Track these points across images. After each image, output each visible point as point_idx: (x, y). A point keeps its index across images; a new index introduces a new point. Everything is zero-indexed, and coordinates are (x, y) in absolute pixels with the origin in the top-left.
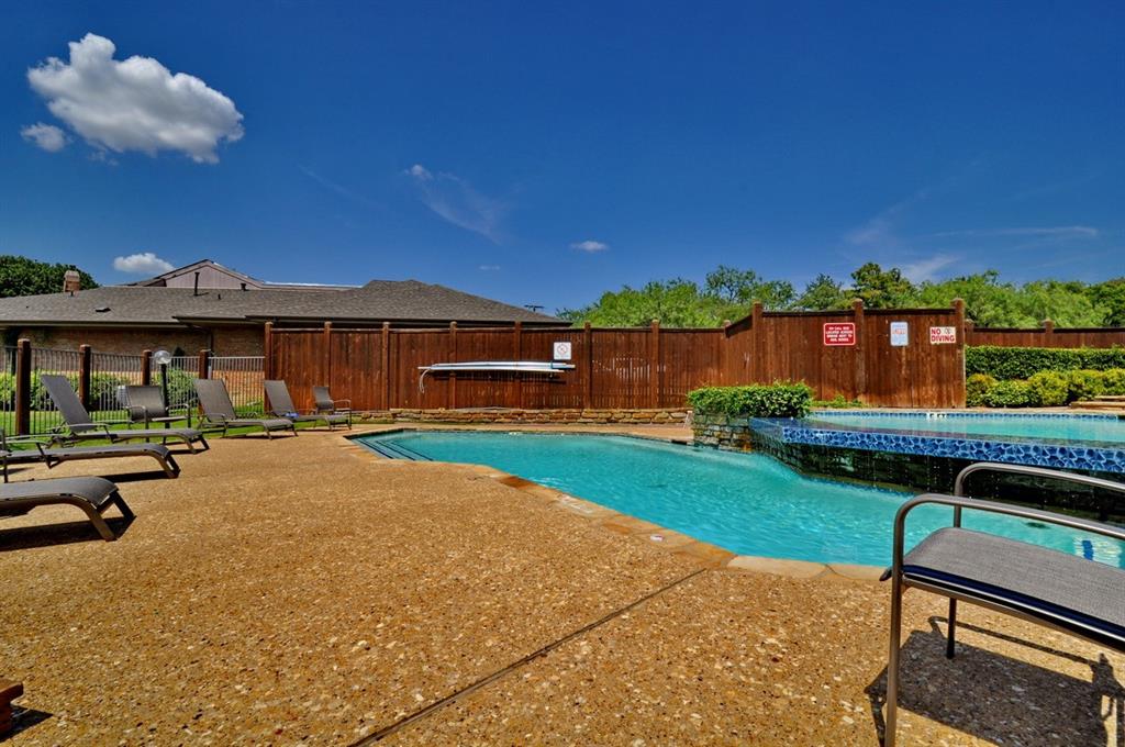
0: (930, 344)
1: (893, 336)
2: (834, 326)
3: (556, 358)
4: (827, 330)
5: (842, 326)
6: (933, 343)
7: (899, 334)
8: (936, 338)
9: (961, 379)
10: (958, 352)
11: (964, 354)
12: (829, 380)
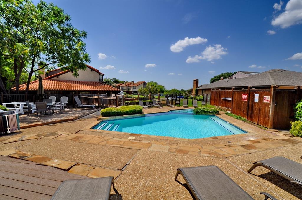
0: (263, 102)
1: (255, 98)
5: (245, 95)
9: (269, 117)
10: (269, 106)
11: (271, 107)
12: (242, 110)
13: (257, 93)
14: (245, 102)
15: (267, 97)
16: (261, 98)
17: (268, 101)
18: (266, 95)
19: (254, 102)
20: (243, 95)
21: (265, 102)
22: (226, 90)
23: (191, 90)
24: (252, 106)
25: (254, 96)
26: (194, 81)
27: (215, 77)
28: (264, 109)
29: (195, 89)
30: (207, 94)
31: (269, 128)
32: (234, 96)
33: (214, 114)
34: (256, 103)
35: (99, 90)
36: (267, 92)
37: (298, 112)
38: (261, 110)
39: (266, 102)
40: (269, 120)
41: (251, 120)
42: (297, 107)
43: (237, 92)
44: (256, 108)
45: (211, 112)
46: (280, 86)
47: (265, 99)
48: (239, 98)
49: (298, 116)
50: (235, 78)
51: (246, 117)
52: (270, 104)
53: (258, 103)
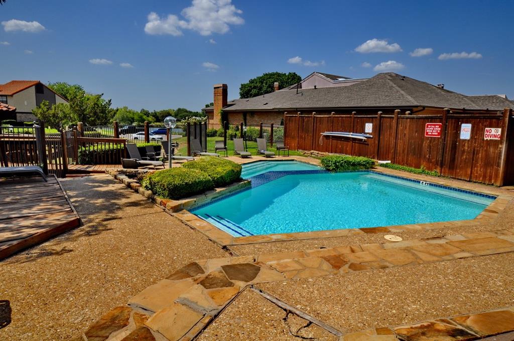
1: (462, 133)
2: (431, 125)
3: (366, 131)
4: (427, 127)
5: (435, 125)
6: (485, 139)
7: (466, 132)
8: (488, 136)
9: (499, 166)
10: (500, 146)
11: (503, 147)
12: (425, 157)
13: (467, 122)
14: (432, 140)
15: (493, 130)
16: (477, 132)
17: (495, 136)
18: (490, 126)
19: (460, 140)
20: (428, 125)
21: (489, 139)
23: (208, 113)
24: (454, 147)
25: (458, 129)
26: (215, 88)
27: (252, 82)
28: (486, 151)
29: (220, 111)
31: (498, 184)
32: (400, 128)
33: (368, 168)
34: (465, 140)
36: (494, 120)
38: (478, 153)
39: (492, 138)
40: (497, 171)
41: (451, 173)
43: (409, 120)
44: (463, 152)
45: (364, 165)
46: (426, 108)
47: (488, 133)
48: (416, 132)
50: (315, 86)
51: (439, 168)
52: (501, 142)
53: (469, 140)
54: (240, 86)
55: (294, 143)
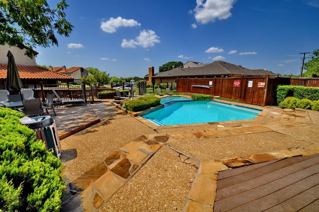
0: (258, 87)
3: (210, 85)
5: (238, 82)
7: (250, 84)
8: (259, 86)
9: (263, 98)
10: (264, 90)
11: (266, 90)
12: (234, 95)
13: (251, 80)
14: (236, 87)
15: (262, 83)
16: (255, 84)
17: (262, 86)
18: (260, 82)
19: (248, 87)
20: (235, 82)
21: (260, 87)
22: (205, 78)
23: (147, 78)
24: (246, 91)
25: (247, 83)
26: (149, 68)
27: (164, 65)
28: (259, 92)
29: (151, 77)
30: (172, 82)
31: (263, 105)
32: (224, 83)
33: (210, 99)
34: (250, 88)
35: (43, 79)
36: (262, 79)
37: (278, 93)
38: (255, 93)
40: (263, 100)
41: (244, 101)
42: (277, 90)
43: (227, 80)
44: (249, 92)
46: (234, 75)
48: (230, 84)
49: (278, 96)
50: (189, 67)
51: (239, 99)
52: (265, 88)
54: (159, 67)
55: (181, 90)
